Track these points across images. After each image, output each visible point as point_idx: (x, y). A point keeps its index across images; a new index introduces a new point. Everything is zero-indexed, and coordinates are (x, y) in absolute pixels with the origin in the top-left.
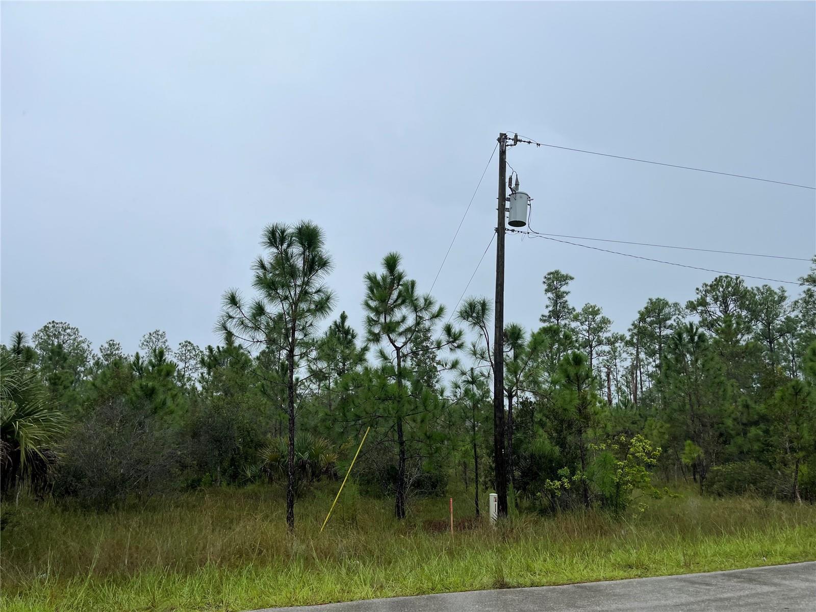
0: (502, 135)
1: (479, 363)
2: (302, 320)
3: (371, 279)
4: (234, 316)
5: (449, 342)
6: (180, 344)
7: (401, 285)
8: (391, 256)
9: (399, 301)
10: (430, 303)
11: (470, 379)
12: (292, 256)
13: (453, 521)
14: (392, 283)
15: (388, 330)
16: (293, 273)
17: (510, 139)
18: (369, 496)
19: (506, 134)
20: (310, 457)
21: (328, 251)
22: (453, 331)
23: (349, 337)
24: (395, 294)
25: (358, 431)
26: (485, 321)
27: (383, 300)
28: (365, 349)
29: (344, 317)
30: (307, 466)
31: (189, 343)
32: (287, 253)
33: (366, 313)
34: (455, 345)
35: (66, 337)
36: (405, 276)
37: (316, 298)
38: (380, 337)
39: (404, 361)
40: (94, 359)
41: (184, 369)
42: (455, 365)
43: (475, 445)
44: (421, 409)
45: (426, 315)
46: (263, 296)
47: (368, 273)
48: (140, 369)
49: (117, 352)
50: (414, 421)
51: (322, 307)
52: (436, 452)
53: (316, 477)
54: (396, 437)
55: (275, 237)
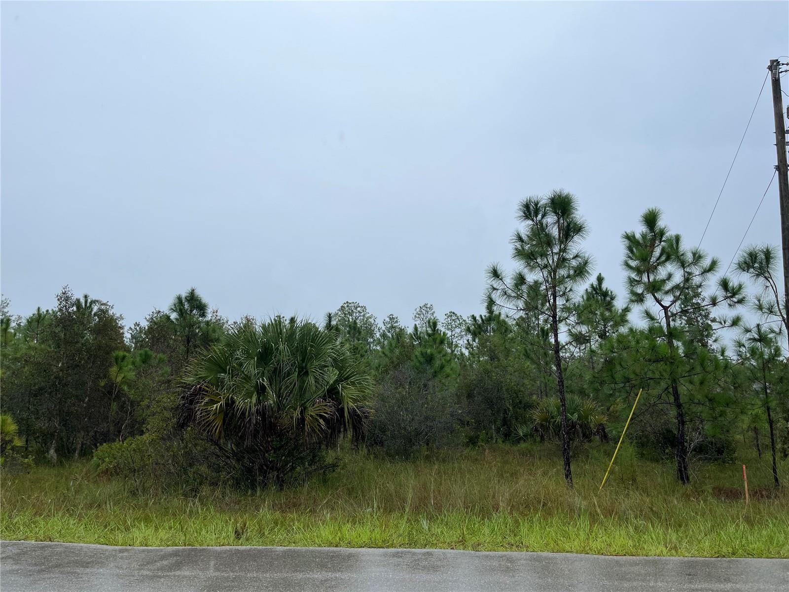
0: (772, 62)
1: (767, 318)
2: (562, 286)
3: (630, 238)
4: (498, 287)
5: (726, 298)
6: (446, 315)
7: (664, 241)
8: (650, 212)
9: (663, 258)
10: (700, 257)
11: (756, 336)
12: (547, 226)
13: (748, 490)
14: (653, 240)
15: (653, 290)
16: (549, 243)
17: (783, 64)
18: (646, 459)
19: (777, 60)
20: (579, 418)
21: (583, 216)
22: (731, 285)
23: (608, 299)
24: (657, 252)
25: (629, 393)
26: (770, 271)
27: (645, 259)
28: (627, 310)
29: (600, 279)
30: (578, 427)
31: (454, 313)
32: (542, 224)
33: (626, 274)
34: (735, 300)
35: (357, 314)
36: (668, 231)
37: (574, 264)
38: (643, 297)
39: (674, 320)
40: (380, 332)
41: (451, 336)
42: (736, 322)
43: (768, 409)
44: (698, 369)
45: (696, 270)
46: (522, 267)
47: (626, 233)
48: (419, 338)
49: (396, 324)
50: (691, 382)
51: (581, 271)
52: (720, 416)
53: (586, 438)
54: (672, 399)
55: (530, 210)
